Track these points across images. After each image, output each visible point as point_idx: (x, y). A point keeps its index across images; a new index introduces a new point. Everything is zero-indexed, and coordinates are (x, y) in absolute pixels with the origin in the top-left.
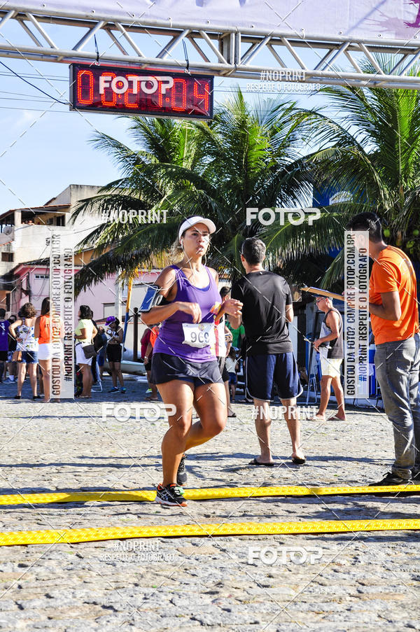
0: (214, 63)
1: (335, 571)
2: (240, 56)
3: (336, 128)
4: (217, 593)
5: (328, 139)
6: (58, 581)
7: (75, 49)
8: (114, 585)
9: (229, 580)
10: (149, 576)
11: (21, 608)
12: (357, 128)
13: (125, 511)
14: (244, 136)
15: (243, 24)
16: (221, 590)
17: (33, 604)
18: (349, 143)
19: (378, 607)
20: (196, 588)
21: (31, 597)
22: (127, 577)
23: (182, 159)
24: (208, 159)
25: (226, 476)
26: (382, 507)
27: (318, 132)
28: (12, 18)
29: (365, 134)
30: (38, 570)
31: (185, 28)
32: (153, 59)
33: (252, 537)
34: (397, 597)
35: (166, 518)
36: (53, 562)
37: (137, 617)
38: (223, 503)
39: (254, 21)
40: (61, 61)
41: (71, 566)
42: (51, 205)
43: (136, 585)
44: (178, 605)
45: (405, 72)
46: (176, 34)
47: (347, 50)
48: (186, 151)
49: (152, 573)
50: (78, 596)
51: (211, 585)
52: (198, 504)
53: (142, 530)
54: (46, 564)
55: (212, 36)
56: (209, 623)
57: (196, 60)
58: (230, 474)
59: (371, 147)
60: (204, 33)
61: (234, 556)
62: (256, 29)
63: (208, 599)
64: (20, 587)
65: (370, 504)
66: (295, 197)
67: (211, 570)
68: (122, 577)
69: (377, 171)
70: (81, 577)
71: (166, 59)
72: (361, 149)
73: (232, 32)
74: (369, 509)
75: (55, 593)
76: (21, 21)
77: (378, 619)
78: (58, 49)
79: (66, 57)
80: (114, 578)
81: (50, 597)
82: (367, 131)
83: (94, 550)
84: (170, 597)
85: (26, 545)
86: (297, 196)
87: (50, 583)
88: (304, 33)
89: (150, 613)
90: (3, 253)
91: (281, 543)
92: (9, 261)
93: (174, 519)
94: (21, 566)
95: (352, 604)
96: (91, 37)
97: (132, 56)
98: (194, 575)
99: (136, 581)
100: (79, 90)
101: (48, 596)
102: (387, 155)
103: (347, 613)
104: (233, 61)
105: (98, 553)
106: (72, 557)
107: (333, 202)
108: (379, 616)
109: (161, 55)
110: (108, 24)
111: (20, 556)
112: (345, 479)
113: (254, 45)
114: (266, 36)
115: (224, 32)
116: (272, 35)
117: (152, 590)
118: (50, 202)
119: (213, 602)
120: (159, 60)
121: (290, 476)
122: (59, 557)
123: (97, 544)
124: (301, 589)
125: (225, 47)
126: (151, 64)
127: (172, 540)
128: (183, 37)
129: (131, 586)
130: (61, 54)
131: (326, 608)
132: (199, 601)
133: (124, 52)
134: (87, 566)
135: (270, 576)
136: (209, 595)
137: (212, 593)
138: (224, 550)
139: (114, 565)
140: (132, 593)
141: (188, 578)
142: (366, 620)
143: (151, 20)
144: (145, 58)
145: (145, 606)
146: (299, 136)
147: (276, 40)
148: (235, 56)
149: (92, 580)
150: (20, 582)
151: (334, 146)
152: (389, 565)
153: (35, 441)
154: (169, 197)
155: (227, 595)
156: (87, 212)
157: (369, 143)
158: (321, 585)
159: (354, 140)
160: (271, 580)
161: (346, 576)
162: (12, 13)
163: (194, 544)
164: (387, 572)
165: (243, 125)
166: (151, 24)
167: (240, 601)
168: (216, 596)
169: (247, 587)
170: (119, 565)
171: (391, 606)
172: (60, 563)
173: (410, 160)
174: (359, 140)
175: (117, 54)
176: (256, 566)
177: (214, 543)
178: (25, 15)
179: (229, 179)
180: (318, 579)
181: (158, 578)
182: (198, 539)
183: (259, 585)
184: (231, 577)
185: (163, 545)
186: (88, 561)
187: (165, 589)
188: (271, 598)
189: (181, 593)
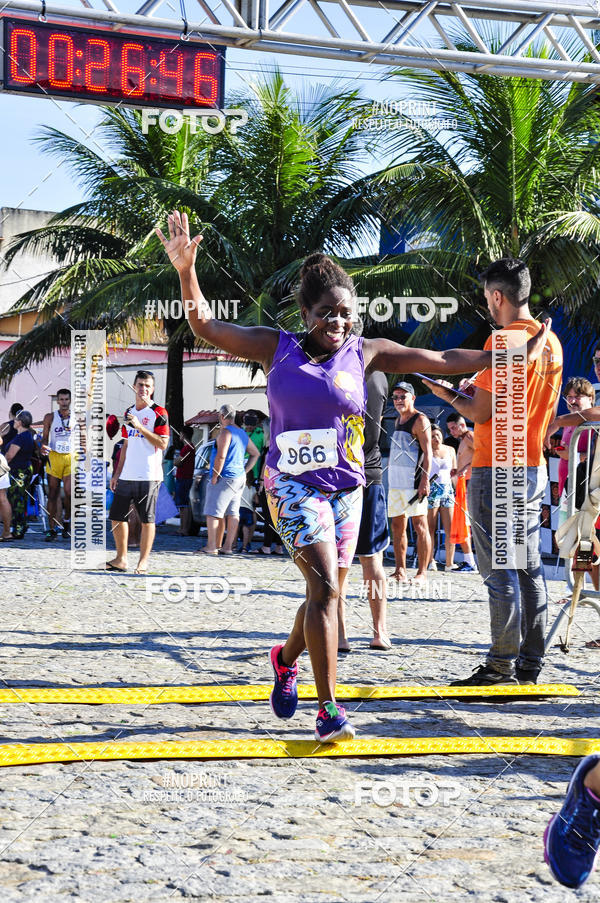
0: (227, 26)
1: (392, 815)
2: (268, 17)
3: (418, 132)
4: (210, 846)
5: (405, 149)
8: (49, 834)
9: (229, 825)
10: (105, 819)
12: (450, 134)
13: (73, 718)
14: (277, 139)
16: (216, 842)
18: (437, 156)
19: (454, 871)
20: (178, 839)
22: (71, 821)
24: (220, 176)
25: (233, 668)
26: (469, 718)
27: (390, 136)
29: (461, 144)
32: (131, 15)
33: (268, 762)
34: (483, 855)
35: (137, 730)
37: (83, 884)
38: (226, 709)
43: (85, 833)
44: (149, 864)
45: (521, 51)
47: (433, 14)
48: (185, 161)
49: (111, 815)
51: (200, 835)
52: (187, 709)
56: (195, 893)
58: (239, 664)
59: (470, 165)
63: (195, 856)
65: (449, 714)
66: (353, 239)
67: (203, 812)
68: (63, 821)
69: (478, 202)
71: (152, 17)
72: (454, 166)
74: (449, 720)
77: (452, 888)
80: (51, 822)
82: (465, 139)
83: (21, 778)
84: (137, 852)
86: (355, 237)
89: (104, 877)
91: (312, 772)
95: (415, 866)
97: (99, 10)
98: (175, 819)
99: (84, 827)
100: (14, 60)
102: (494, 177)
103: (407, 879)
104: (256, 23)
105: (27, 783)
107: (410, 248)
108: (456, 884)
109: (143, 10)
112: (414, 674)
117: (109, 842)
119: (203, 860)
120: (140, 17)
123: (27, 770)
124: (339, 842)
126: (129, 23)
127: (145, 765)
129: (77, 835)
131: (375, 872)
132: (181, 859)
133: (85, 3)
134: (9, 804)
135: (292, 822)
136: (197, 851)
137: (201, 847)
139: (53, 803)
140: (77, 846)
141: (164, 823)
142: (436, 890)
144: (119, 13)
145: (97, 866)
146: (360, 143)
148: (260, 17)
149: (16, 825)
151: (413, 161)
152: (475, 807)
155: (224, 850)
156: (28, 252)
157: (468, 158)
158: (370, 835)
159: (445, 152)
160: (294, 827)
161: (408, 823)
163: (176, 772)
164: (471, 817)
165: (275, 122)
167: (245, 859)
168: (208, 851)
169: (255, 839)
170: (59, 801)
171: (474, 868)
173: (531, 185)
174: (452, 152)
175: (77, 7)
176: (272, 806)
177: (208, 770)
179: (251, 207)
180: (366, 826)
181: (119, 822)
182: (184, 763)
183: (275, 835)
184: (232, 823)
185: (130, 772)
186: (12, 796)
187: (130, 840)
188: (292, 855)
189: (154, 846)
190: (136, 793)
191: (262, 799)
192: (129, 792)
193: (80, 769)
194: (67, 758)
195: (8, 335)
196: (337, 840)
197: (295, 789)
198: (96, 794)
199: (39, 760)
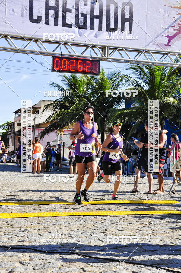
0: (100, 56)
1: (144, 226)
2: (109, 54)
3: (134, 81)
4: (106, 232)
5: (132, 85)
6: (51, 228)
7: (54, 51)
8: (70, 230)
9: (108, 228)
10: (81, 227)
11: (41, 235)
12: (141, 81)
13: (69, 207)
14: (103, 83)
15: (110, 44)
16: (106, 231)
17: (45, 234)
18: (139, 86)
19: (160, 237)
20: (98, 231)
21: (44, 232)
22: (74, 227)
23: (81, 91)
24: (90, 91)
25: (100, 197)
26: (156, 207)
27: (128, 82)
28: (33, 41)
29: (144, 83)
30: (44, 224)
31: (91, 45)
32: (79, 55)
33: (114, 216)
34: (166, 234)
35: (83, 210)
36: (48, 222)
37: (80, 239)
38: (102, 205)
39: (114, 43)
40: (49, 55)
41: (54, 224)
42: (34, 107)
43: (78, 230)
44: (93, 236)
46: (87, 47)
47: (144, 53)
48: (82, 88)
49: (82, 226)
50: (59, 232)
51: (103, 230)
52: (93, 205)
53: (77, 213)
54: (46, 223)
55: (100, 48)
56: (104, 241)
57: (94, 55)
58: (102, 197)
59: (146, 88)
60: (97, 47)
61: (109, 222)
62: (114, 45)
63: (103, 234)
64: (39, 229)
65: (151, 206)
66: (119, 104)
67: (102, 226)
68: (72, 227)
69: (148, 96)
70: (59, 227)
71: (84, 55)
72: (143, 88)
73: (106, 46)
74: (152, 208)
75: (51, 231)
76: (36, 42)
77: (160, 241)
78: (48, 51)
79: (51, 54)
80: (70, 227)
81: (50, 233)
82: (145, 82)
83: (61, 219)
84: (90, 233)
85: (38, 217)
86: (120, 104)
87: (49, 228)
88: (130, 47)
89: (84, 238)
90: (18, 123)
91: (124, 218)
92: (20, 126)
93: (86, 210)
94: (38, 223)
95: (151, 236)
96: (59, 47)
97: (73, 54)
98: (96, 227)
99: (77, 228)
100: (55, 65)
101: (49, 232)
102: (152, 90)
103: (150, 239)
104: (106, 56)
105: (62, 220)
106: (54, 221)
107: (132, 106)
108: (161, 240)
109: (82, 53)
110: (65, 43)
111: (37, 220)
112: (142, 199)
113: (113, 51)
114: (118, 48)
115: (103, 46)
116: (120, 48)
117: (84, 231)
118: (34, 106)
119: (105, 235)
120: (81, 55)
121: (122, 197)
122: (50, 221)
123: (62, 217)
124: (133, 232)
125: (104, 51)
126: (79, 56)
127: (87, 216)
128: (90, 48)
129: (76, 230)
130: (49, 53)
131: (143, 238)
132: (100, 235)
133: (70, 53)
134: (60, 224)
135: (122, 228)
136: (103, 233)
137: (104, 232)
138: (105, 220)
139: (69, 224)
140: (77, 232)
141: (94, 228)
142: (157, 241)
143: (79, 42)
144: (77, 54)
145: (82, 236)
146: (121, 84)
147: (121, 49)
148: (107, 54)
150: (39, 228)
151: (134, 87)
152: (162, 225)
153: (34, 185)
154: (77, 104)
155: (109, 233)
156: (48, 110)
157: (146, 86)
158: (140, 230)
159: (141, 85)
160: (123, 229)
161: (148, 228)
162: (34, 40)
163: (95, 218)
164: (161, 227)
165: (102, 80)
166: (79, 43)
167: (114, 235)
168: (105, 233)
169: (115, 231)
170: (71, 223)
171: (164, 237)
172: (51, 223)
173: (159, 92)
174: (142, 85)
175: (68, 53)
176: (117, 225)
177: (101, 217)
178: (38, 40)
179: (97, 98)
180: (138, 229)
181: (84, 228)
182: (96, 216)
183: (119, 230)
184: (109, 228)
185: (84, 218)
186: (60, 222)
187: (88, 231)
188: (124, 234)
189: (93, 232)
190: (86, 222)
191: (114, 223)
192: (85, 222)
193: (74, 217)
194: (70, 215)
195: (42, 128)
196: (133, 231)
197: (121, 221)
198: (78, 222)
199: (64, 215)
